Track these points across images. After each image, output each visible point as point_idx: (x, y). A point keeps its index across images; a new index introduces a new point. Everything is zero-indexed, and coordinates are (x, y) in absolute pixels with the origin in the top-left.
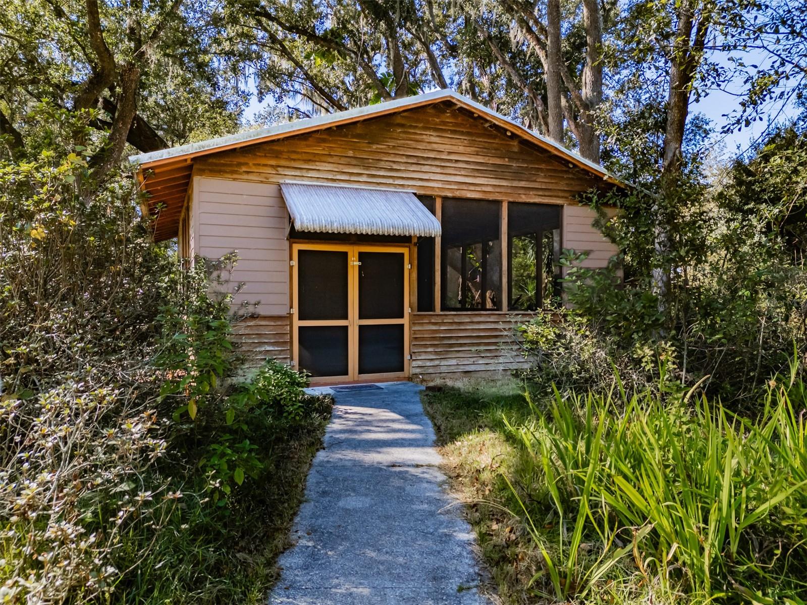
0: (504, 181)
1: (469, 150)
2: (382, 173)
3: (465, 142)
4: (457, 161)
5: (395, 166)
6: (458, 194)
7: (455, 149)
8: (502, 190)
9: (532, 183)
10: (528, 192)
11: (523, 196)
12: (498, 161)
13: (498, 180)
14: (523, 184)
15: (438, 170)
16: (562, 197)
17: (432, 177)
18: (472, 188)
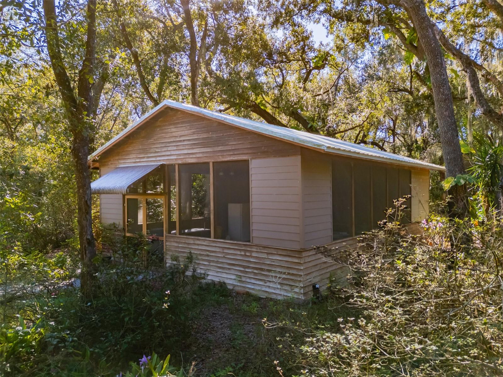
0: (209, 148)
1: (190, 131)
2: (151, 155)
3: (188, 127)
4: (184, 140)
5: (157, 150)
6: (184, 161)
7: (183, 133)
8: (207, 155)
9: (226, 147)
10: (223, 154)
11: (220, 157)
12: (205, 136)
13: (205, 148)
14: (220, 148)
15: (175, 148)
16: (247, 154)
17: (173, 153)
18: (191, 156)
